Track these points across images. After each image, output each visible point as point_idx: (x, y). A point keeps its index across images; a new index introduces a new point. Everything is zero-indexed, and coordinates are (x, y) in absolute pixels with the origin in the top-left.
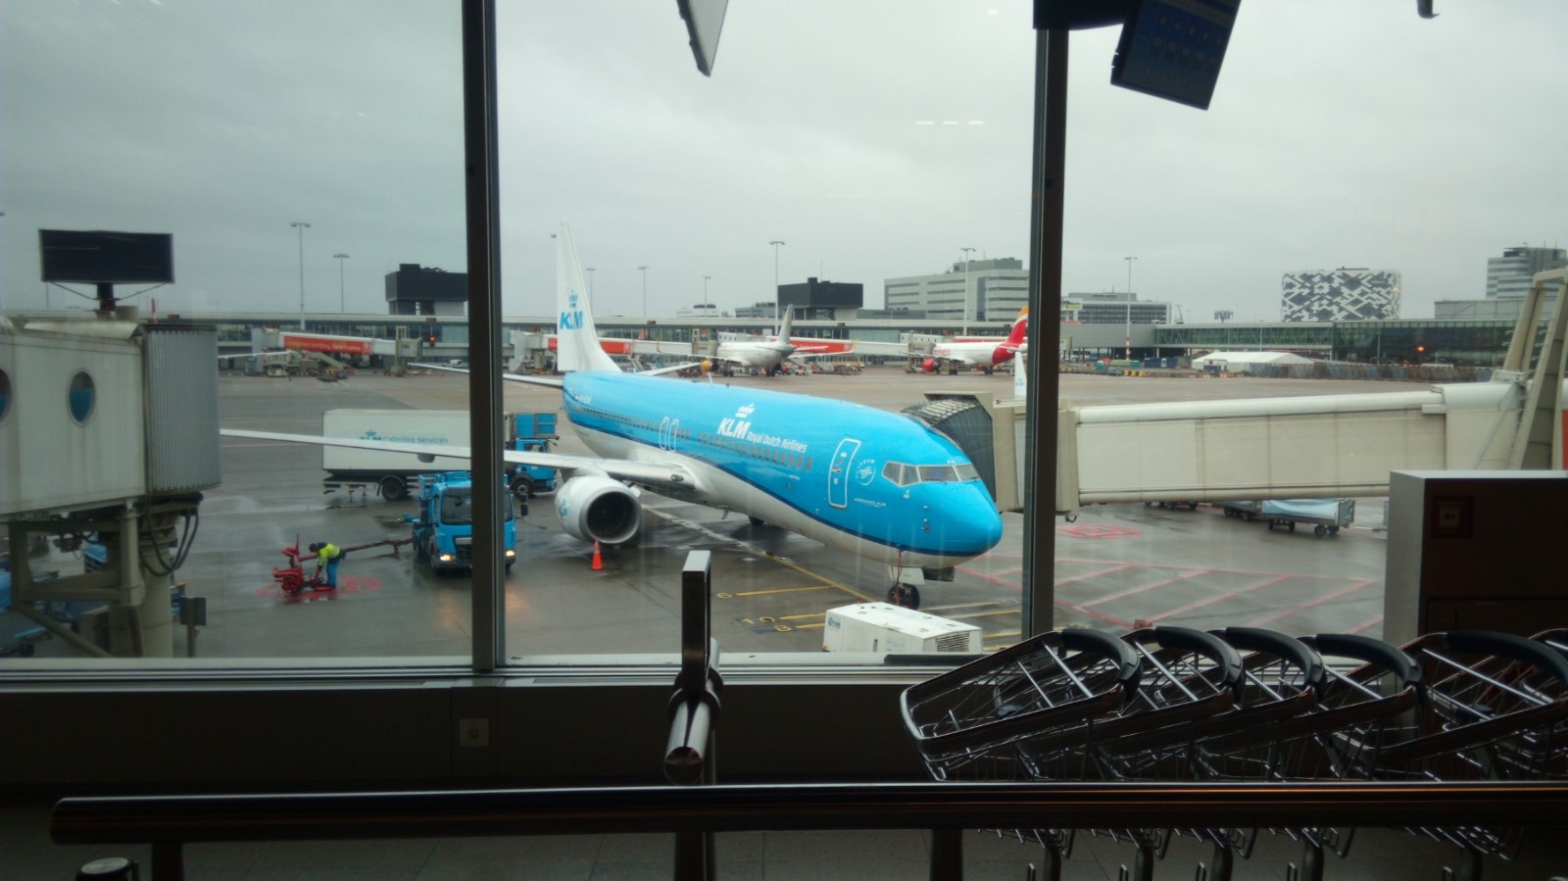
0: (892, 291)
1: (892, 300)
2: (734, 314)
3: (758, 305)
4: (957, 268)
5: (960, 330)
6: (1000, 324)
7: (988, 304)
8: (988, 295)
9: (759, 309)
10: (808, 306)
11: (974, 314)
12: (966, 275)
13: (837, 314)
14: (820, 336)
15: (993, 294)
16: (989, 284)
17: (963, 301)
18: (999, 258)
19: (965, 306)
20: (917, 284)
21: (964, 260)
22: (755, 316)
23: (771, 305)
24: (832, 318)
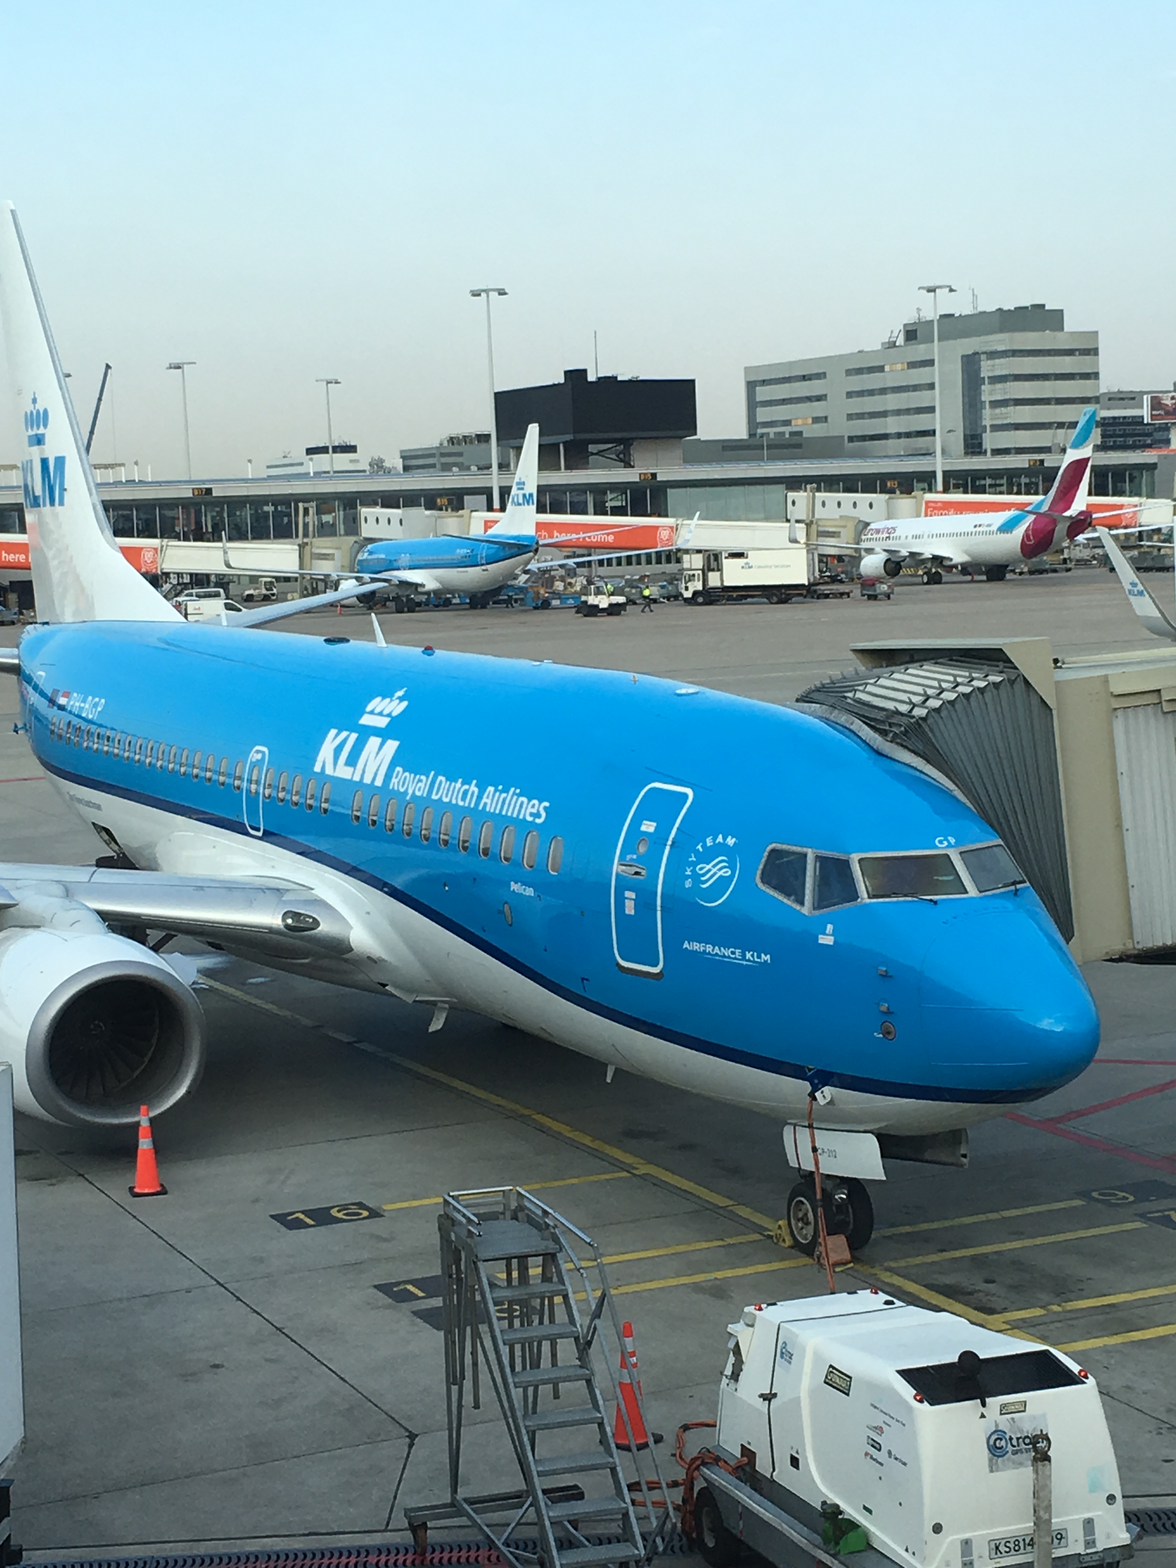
0: (763, 392)
1: (763, 415)
2: (399, 464)
3: (452, 440)
4: (911, 334)
5: (927, 479)
6: (1021, 461)
7: (988, 417)
8: (988, 393)
9: (456, 449)
10: (569, 437)
11: (958, 441)
12: (935, 350)
13: (637, 455)
14: (600, 510)
15: (1000, 392)
16: (987, 368)
17: (931, 410)
18: (1009, 306)
19: (937, 422)
20: (821, 376)
21: (930, 314)
22: (446, 467)
23: (484, 438)
24: (628, 465)
